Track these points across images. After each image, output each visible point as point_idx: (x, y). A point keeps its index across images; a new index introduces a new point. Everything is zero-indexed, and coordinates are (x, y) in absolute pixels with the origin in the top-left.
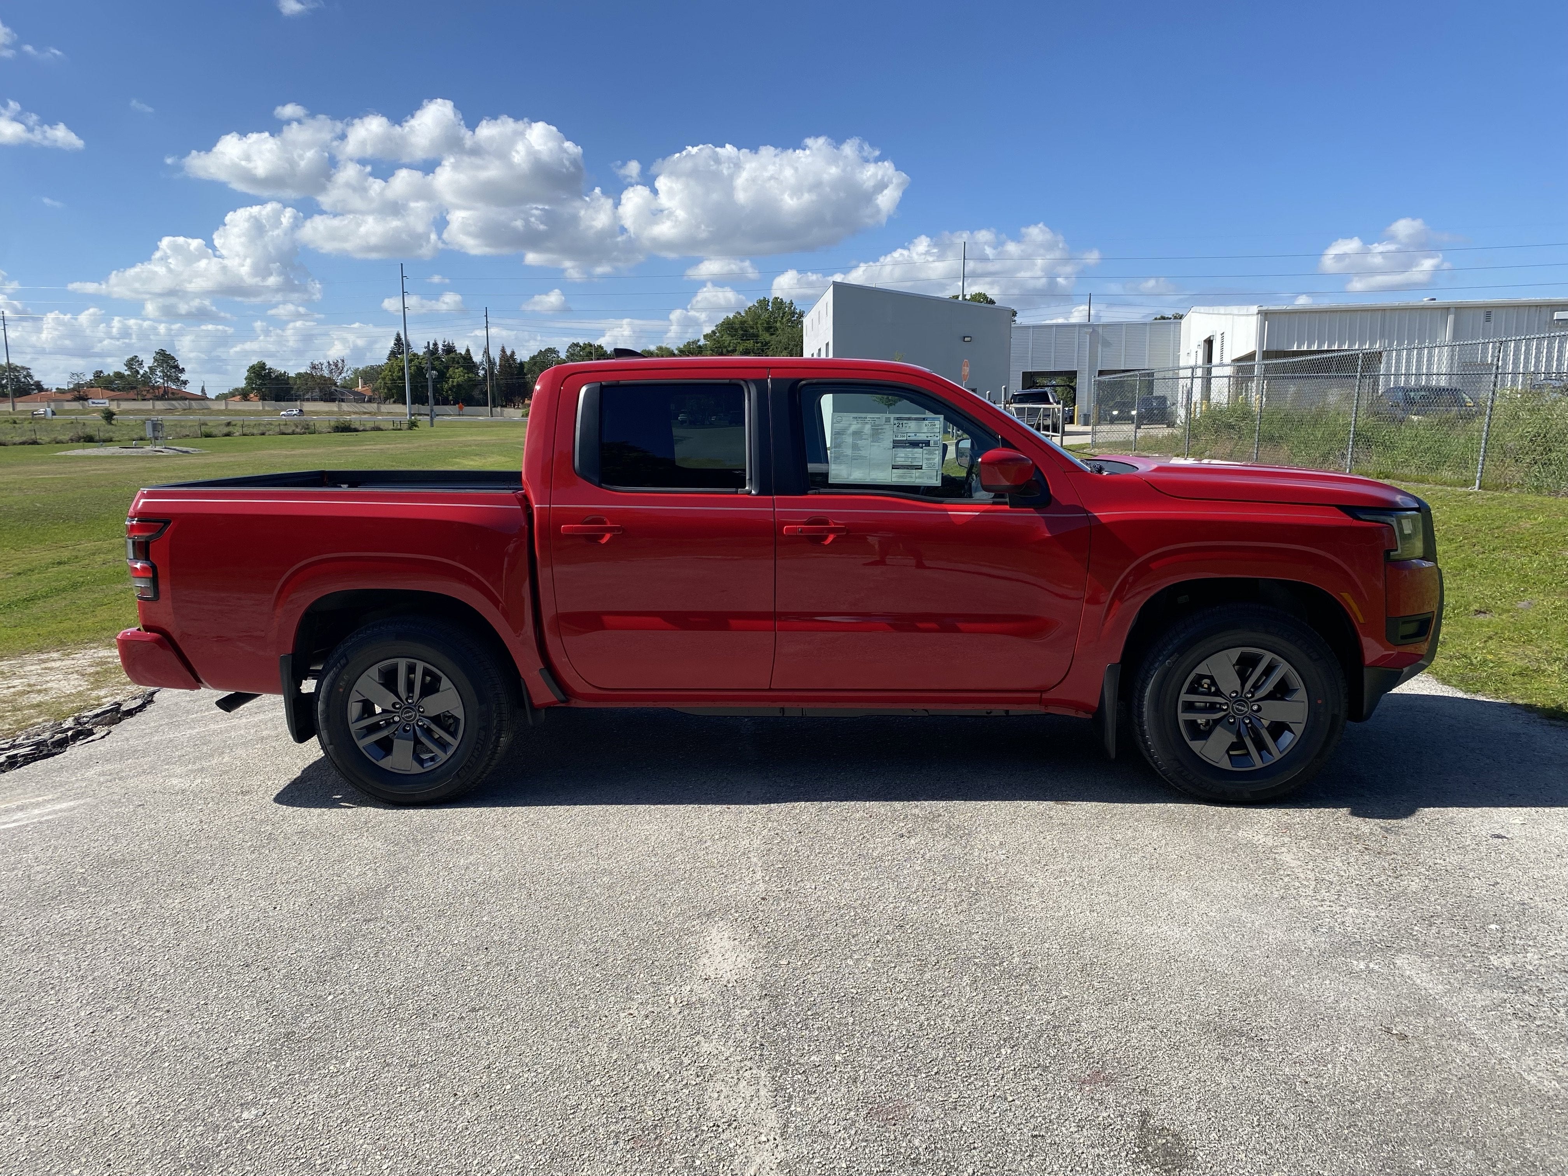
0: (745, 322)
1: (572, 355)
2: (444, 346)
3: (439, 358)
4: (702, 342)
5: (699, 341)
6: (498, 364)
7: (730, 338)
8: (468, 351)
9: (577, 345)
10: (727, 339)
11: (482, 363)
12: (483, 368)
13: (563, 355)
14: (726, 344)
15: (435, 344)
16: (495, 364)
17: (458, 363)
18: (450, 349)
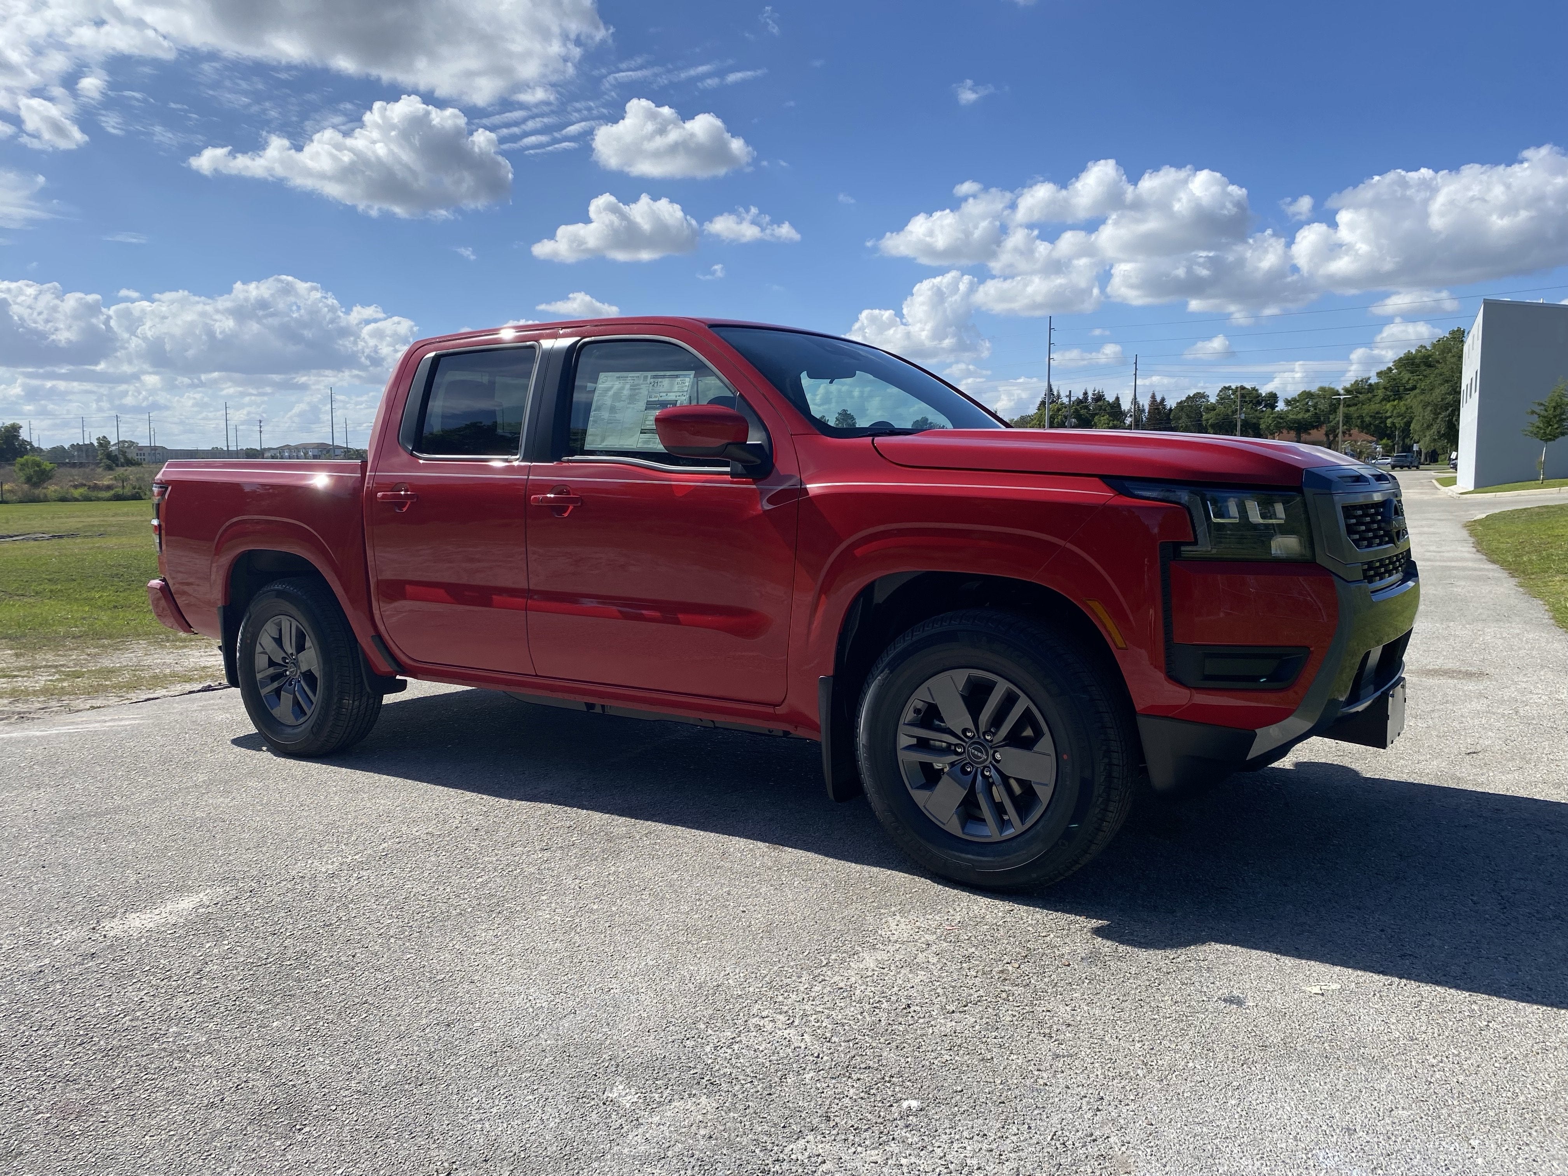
0: (1430, 356)
1: (1222, 399)
2: (1094, 394)
3: (1087, 407)
4: (1374, 380)
5: (1369, 378)
6: (1147, 411)
7: (1410, 375)
8: (1117, 399)
9: (1229, 388)
10: (1406, 376)
11: (1130, 411)
12: (1131, 416)
13: (1213, 400)
14: (1404, 381)
15: (1086, 394)
16: (1143, 410)
17: (1105, 410)
18: (1099, 398)
